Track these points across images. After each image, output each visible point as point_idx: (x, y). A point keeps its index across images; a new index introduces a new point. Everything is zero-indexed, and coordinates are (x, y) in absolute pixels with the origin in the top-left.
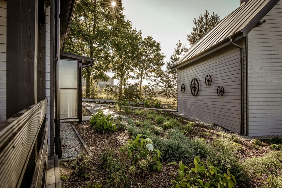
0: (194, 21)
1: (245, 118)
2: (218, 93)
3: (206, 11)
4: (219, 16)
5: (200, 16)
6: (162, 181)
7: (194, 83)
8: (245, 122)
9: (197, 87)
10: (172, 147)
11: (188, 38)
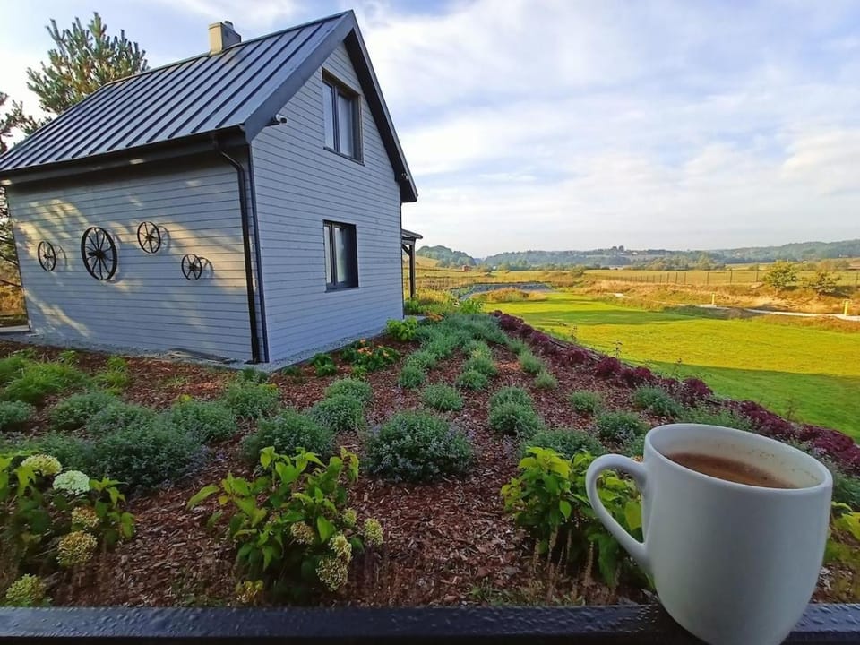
0: (48, 28)
1: (260, 326)
2: (183, 271)
3: (96, 14)
4: (144, 52)
5: (75, 21)
6: (163, 558)
7: (95, 242)
8: (260, 334)
9: (110, 254)
10: (137, 453)
11: (34, 84)
